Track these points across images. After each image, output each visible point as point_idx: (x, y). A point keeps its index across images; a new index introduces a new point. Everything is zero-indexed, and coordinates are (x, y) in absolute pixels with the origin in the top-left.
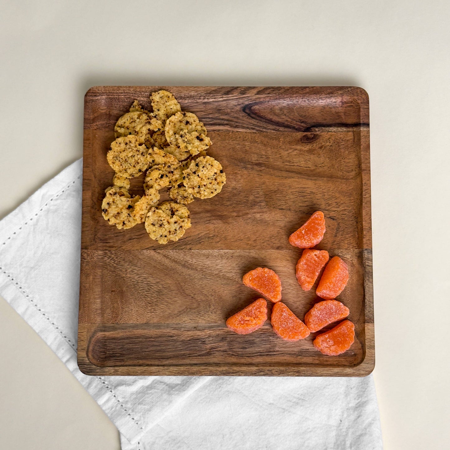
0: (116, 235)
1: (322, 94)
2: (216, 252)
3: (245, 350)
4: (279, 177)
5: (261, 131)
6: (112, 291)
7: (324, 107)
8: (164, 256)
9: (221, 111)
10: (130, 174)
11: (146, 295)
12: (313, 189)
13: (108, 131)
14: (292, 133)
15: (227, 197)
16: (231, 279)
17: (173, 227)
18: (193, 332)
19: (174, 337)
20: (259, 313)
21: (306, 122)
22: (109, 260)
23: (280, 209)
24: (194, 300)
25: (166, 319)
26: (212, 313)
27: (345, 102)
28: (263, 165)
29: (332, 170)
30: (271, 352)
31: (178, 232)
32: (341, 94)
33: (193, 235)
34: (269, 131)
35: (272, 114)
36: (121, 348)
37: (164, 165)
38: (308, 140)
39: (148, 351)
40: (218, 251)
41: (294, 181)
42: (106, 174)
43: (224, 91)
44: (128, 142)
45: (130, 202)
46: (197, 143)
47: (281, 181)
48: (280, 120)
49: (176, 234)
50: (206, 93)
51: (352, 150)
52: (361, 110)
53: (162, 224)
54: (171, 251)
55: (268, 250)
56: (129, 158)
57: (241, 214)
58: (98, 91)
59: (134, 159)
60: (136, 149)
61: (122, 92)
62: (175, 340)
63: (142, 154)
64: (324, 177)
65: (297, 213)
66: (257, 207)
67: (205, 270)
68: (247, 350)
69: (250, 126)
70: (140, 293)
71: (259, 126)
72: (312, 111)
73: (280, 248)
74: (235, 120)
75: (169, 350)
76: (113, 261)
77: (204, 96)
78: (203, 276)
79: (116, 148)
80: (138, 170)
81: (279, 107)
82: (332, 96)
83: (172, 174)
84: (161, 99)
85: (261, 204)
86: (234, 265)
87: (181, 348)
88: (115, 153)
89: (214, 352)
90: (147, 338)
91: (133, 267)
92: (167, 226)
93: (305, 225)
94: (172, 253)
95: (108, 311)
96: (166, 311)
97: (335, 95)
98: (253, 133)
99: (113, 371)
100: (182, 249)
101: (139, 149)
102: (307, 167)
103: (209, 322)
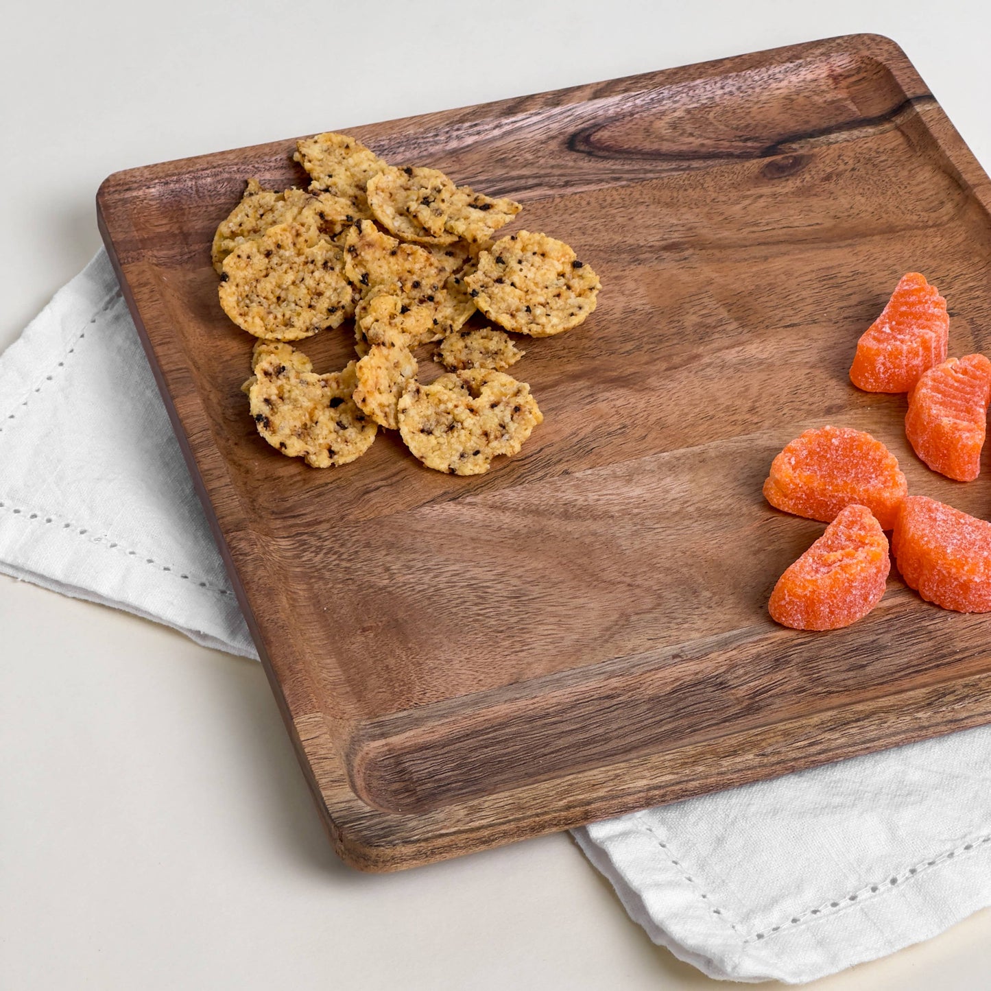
0: (315, 492)
1: (771, 64)
2: (648, 461)
3: (862, 672)
4: (745, 260)
5: (644, 180)
6: (364, 630)
7: (789, 99)
8: (493, 507)
9: (509, 163)
10: (305, 329)
11: (479, 615)
12: (855, 265)
13: (194, 270)
14: (730, 167)
15: (619, 334)
16: (728, 515)
17: (491, 420)
18: (674, 669)
19: (619, 695)
20: (863, 533)
21: (757, 137)
22: (321, 555)
23: (786, 327)
24: (637, 591)
25: (573, 658)
26: (710, 607)
27: (841, 75)
28: (686, 246)
29: (884, 216)
30: (944, 656)
31: (512, 427)
32: (822, 54)
33: (557, 439)
34: (663, 175)
35: (655, 140)
36: (458, 767)
37: (399, 284)
38: (783, 172)
39: (552, 753)
40: (653, 459)
41: (791, 260)
42: (227, 361)
43: (497, 110)
44: (272, 247)
45: (334, 385)
46: (476, 214)
47: (754, 269)
48: (684, 148)
49: (507, 436)
50: (448, 122)
51: (916, 165)
52: (895, 73)
53: (454, 420)
54: (507, 491)
55: (801, 423)
56: (287, 289)
57: (676, 360)
58: (133, 179)
59: (302, 286)
60: (302, 258)
61: (206, 166)
62: (626, 704)
63: (325, 265)
64: (873, 235)
65: (837, 325)
66: (717, 336)
67: (636, 511)
68: (869, 669)
69: (604, 176)
70: (456, 614)
71: (628, 172)
72: (761, 112)
73: (834, 410)
74: (557, 172)
75: (621, 732)
76: (335, 557)
77: (447, 132)
78: (639, 527)
79: (241, 274)
80: (325, 310)
81: (666, 123)
82: (800, 66)
83: (432, 304)
84: (326, 154)
85: (725, 327)
86: (719, 478)
87: (658, 718)
88: (241, 289)
89: (768, 701)
90: (531, 720)
91: (403, 557)
92: (470, 421)
93: (884, 313)
94: (512, 495)
95: (373, 682)
96: (562, 638)
97: (808, 59)
98: (623, 187)
99: (462, 813)
100: (541, 478)
101: (313, 254)
102: (809, 226)
103: (715, 631)
